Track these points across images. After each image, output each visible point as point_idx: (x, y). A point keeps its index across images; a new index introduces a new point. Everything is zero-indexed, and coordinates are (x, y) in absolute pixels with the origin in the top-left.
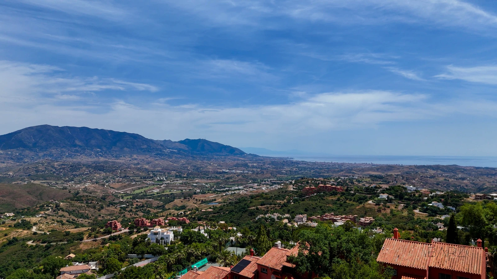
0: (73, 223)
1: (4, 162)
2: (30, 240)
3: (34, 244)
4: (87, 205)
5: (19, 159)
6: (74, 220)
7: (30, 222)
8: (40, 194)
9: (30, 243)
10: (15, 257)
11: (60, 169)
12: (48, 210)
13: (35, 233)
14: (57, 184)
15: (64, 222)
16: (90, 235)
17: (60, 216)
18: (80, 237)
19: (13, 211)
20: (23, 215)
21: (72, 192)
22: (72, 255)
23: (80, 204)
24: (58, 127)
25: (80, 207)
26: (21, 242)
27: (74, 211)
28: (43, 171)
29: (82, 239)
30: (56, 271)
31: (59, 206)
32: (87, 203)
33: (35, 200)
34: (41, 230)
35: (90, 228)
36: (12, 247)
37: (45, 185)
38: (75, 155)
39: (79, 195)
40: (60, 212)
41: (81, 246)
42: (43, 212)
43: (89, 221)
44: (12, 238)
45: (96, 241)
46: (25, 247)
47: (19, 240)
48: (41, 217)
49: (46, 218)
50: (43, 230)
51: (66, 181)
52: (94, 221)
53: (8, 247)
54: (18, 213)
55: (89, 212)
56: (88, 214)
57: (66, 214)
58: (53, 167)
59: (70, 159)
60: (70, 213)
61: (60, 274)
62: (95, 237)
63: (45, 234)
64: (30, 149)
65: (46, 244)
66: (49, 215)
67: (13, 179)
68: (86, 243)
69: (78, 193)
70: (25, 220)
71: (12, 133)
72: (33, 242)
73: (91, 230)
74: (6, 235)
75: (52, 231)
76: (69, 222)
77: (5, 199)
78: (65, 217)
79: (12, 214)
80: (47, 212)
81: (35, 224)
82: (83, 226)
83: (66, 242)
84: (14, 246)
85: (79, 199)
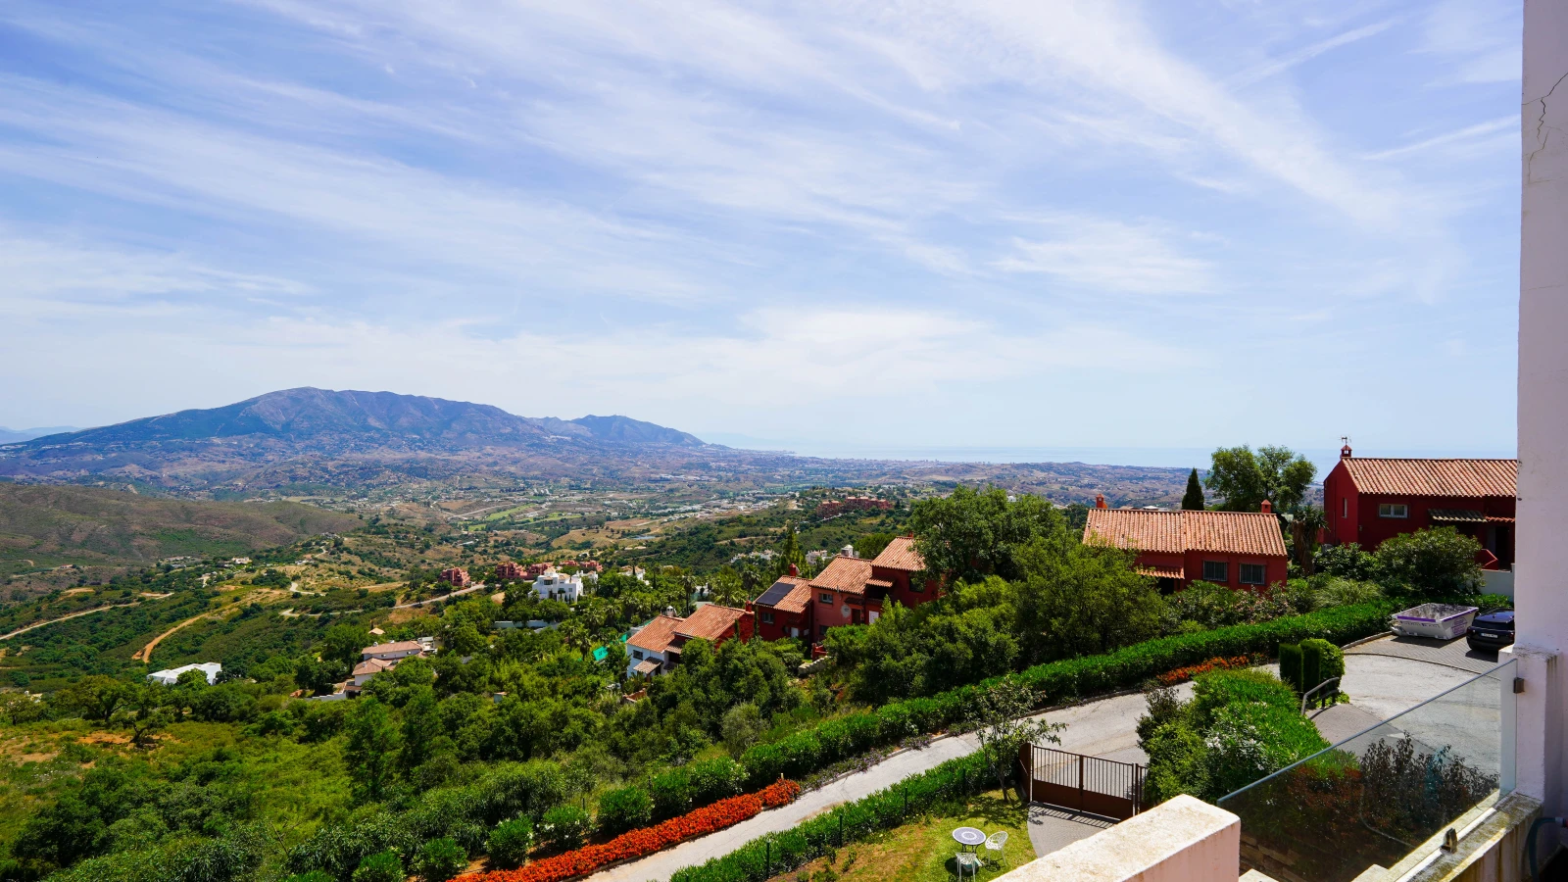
0: (370, 575)
1: (224, 462)
2: (287, 608)
3: (296, 615)
4: (397, 543)
5: (254, 456)
6: (373, 571)
7: (284, 574)
8: (302, 523)
9: (287, 613)
10: (257, 641)
11: (340, 474)
12: (320, 551)
13: (296, 596)
14: (334, 502)
15: (353, 573)
16: (408, 597)
17: (345, 563)
18: (388, 601)
19: (249, 554)
20: (268, 561)
21: (366, 517)
22: (378, 631)
23: (382, 541)
24: (332, 391)
25: (384, 546)
26: (270, 613)
27: (371, 553)
28: (305, 478)
29: (392, 604)
30: (354, 655)
31: (341, 544)
32: (396, 537)
33: (291, 532)
34: (308, 590)
35: (408, 583)
36: (251, 622)
37: (311, 504)
38: (368, 448)
39: (380, 522)
40: (345, 557)
41: (392, 616)
42: (309, 556)
43: (403, 572)
44: (249, 604)
45: (420, 606)
46: (278, 621)
47: (263, 608)
48: (307, 564)
49: (316, 566)
50: (312, 590)
51: (353, 497)
52: (412, 572)
53: (243, 623)
54: (258, 558)
55: (402, 554)
56: (399, 559)
57: (356, 559)
58: (325, 470)
59: (358, 455)
60: (363, 556)
61: (361, 659)
62: (419, 600)
63: (317, 596)
64: (278, 435)
65: (320, 615)
66: (322, 561)
67: (243, 493)
68: (402, 611)
69: (378, 520)
70: (275, 571)
71: (238, 404)
72: (293, 612)
73: (409, 586)
74: (236, 599)
75: (330, 590)
76: (364, 574)
77: (230, 532)
78: (353, 564)
79: (246, 560)
80: (317, 556)
81: (295, 578)
82: (390, 580)
83: (360, 611)
84: (255, 620)
85: (381, 531)
